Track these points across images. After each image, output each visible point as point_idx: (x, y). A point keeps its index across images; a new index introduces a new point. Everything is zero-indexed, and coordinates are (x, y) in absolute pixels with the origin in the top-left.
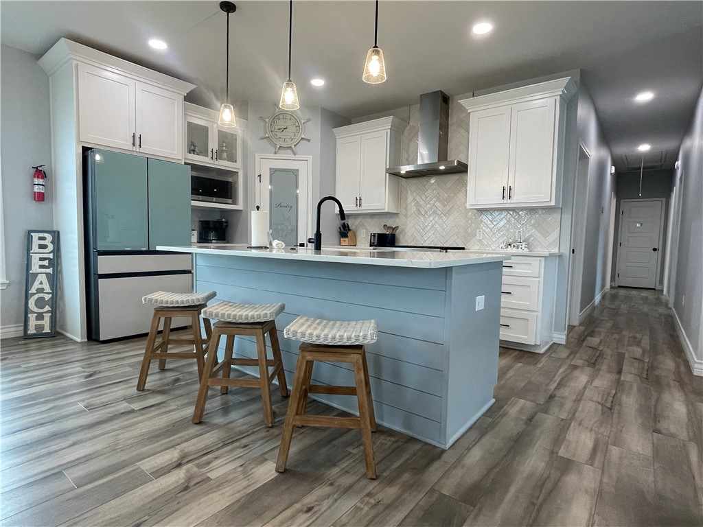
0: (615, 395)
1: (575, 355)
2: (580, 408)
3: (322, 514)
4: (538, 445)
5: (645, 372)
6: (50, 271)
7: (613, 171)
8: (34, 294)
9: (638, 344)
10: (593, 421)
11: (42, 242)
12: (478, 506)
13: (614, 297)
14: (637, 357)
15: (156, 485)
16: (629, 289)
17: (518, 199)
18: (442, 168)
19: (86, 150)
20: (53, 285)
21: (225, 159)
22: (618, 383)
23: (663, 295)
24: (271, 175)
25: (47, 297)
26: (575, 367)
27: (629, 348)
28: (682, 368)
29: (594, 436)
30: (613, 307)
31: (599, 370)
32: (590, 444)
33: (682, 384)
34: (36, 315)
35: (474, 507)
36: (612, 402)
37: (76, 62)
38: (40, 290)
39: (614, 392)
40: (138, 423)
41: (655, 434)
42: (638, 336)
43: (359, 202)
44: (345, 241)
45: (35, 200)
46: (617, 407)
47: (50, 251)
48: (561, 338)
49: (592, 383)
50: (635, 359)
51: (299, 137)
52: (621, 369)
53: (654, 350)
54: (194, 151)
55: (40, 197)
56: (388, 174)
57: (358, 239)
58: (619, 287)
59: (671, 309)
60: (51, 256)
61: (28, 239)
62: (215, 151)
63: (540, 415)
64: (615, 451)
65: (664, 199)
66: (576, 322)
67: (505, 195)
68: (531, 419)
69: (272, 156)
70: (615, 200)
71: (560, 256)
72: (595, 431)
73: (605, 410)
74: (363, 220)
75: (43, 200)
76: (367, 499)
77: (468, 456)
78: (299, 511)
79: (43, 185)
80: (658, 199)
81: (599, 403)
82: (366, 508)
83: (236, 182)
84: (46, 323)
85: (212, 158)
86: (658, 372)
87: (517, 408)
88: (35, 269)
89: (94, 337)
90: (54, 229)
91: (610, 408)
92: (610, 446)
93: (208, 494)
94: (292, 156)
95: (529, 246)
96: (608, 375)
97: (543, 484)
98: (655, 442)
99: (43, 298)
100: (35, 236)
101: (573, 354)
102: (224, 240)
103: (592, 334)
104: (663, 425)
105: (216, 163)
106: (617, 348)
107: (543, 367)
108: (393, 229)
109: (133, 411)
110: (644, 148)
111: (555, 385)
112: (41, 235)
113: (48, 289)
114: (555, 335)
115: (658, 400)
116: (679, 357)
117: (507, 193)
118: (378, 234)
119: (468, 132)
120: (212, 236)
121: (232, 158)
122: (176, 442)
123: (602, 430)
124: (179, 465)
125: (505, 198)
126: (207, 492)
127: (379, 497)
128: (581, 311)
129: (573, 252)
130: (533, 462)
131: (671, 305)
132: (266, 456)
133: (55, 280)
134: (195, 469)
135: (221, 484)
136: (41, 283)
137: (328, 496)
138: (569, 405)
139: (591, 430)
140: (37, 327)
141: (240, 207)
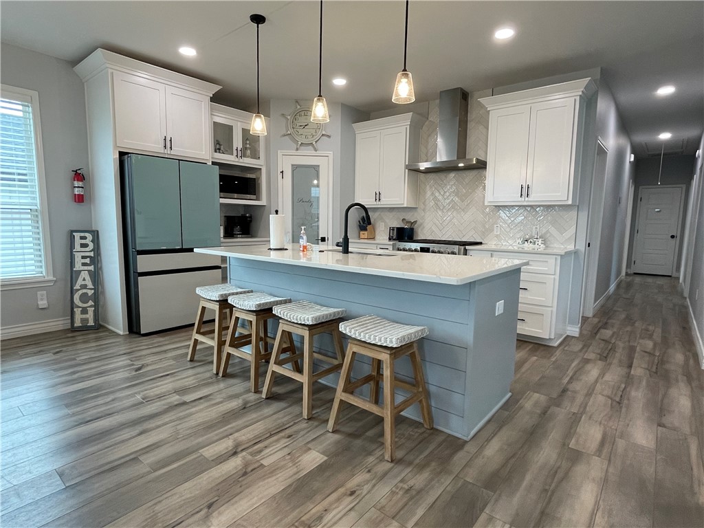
0: (624, 390)
1: (588, 348)
2: (590, 403)
3: (364, 497)
4: (551, 437)
5: (655, 367)
6: (92, 268)
7: (632, 159)
8: (79, 290)
9: (650, 337)
10: (602, 415)
11: (83, 241)
12: (498, 492)
13: (629, 286)
14: (648, 350)
15: (219, 471)
16: (645, 276)
17: (536, 197)
18: (461, 165)
19: (122, 154)
20: (95, 282)
21: (248, 157)
22: (628, 376)
23: (679, 282)
24: (293, 171)
25: (90, 293)
26: (587, 361)
27: (641, 341)
28: (691, 362)
29: (602, 428)
30: (627, 297)
31: (610, 364)
32: (598, 436)
33: (689, 378)
34: (81, 309)
35: (495, 493)
36: (621, 396)
37: (110, 71)
38: (84, 287)
39: (623, 386)
40: (191, 414)
41: (660, 428)
42: (651, 328)
43: (378, 196)
44: (364, 234)
45: (75, 201)
46: (626, 401)
47: (91, 249)
48: (574, 331)
49: (603, 377)
50: (646, 352)
51: (319, 134)
52: (632, 363)
53: (665, 342)
54: (219, 149)
55: (80, 199)
56: (407, 170)
57: (377, 232)
58: (635, 274)
59: (686, 298)
60: (92, 254)
61: (71, 239)
62: (239, 149)
63: (554, 409)
64: (621, 444)
65: (684, 186)
66: (590, 314)
67: (523, 193)
68: (544, 413)
69: (294, 152)
70: (633, 188)
71: (576, 253)
72: (604, 424)
73: (614, 403)
74: (382, 214)
75: (82, 201)
76: (401, 485)
77: (488, 446)
78: (344, 495)
79: (82, 188)
80: (678, 186)
81: (609, 397)
82: (401, 493)
83: (259, 178)
84: (90, 315)
85: (237, 156)
86: (667, 366)
87: (533, 401)
88: (78, 267)
89: (135, 330)
90: (94, 229)
91: (619, 403)
92: (617, 439)
93: (264, 480)
94: (314, 153)
95: (545, 242)
96: (619, 369)
97: (556, 472)
98: (659, 436)
99: (85, 294)
100: (77, 235)
101: (586, 346)
102: (249, 234)
103: (605, 326)
104: (667, 420)
105: (241, 160)
106: (629, 342)
107: (556, 360)
108: (412, 223)
109: (184, 403)
110: (665, 136)
111: (568, 379)
112: (82, 234)
113: (90, 285)
114: (569, 328)
115: (665, 395)
116: (689, 351)
117: (525, 191)
118: (397, 228)
119: (487, 128)
120: (237, 230)
121: (255, 156)
122: (228, 433)
123: (611, 424)
124: (235, 453)
125: (523, 196)
126: (263, 478)
127: (411, 483)
128: (595, 302)
129: (589, 246)
130: (546, 453)
131: (686, 294)
132: (310, 445)
133: (97, 277)
134: (250, 457)
135: (273, 470)
136: (84, 280)
137: (367, 482)
138: (580, 399)
139: (600, 423)
140: (82, 320)
141: (263, 202)
